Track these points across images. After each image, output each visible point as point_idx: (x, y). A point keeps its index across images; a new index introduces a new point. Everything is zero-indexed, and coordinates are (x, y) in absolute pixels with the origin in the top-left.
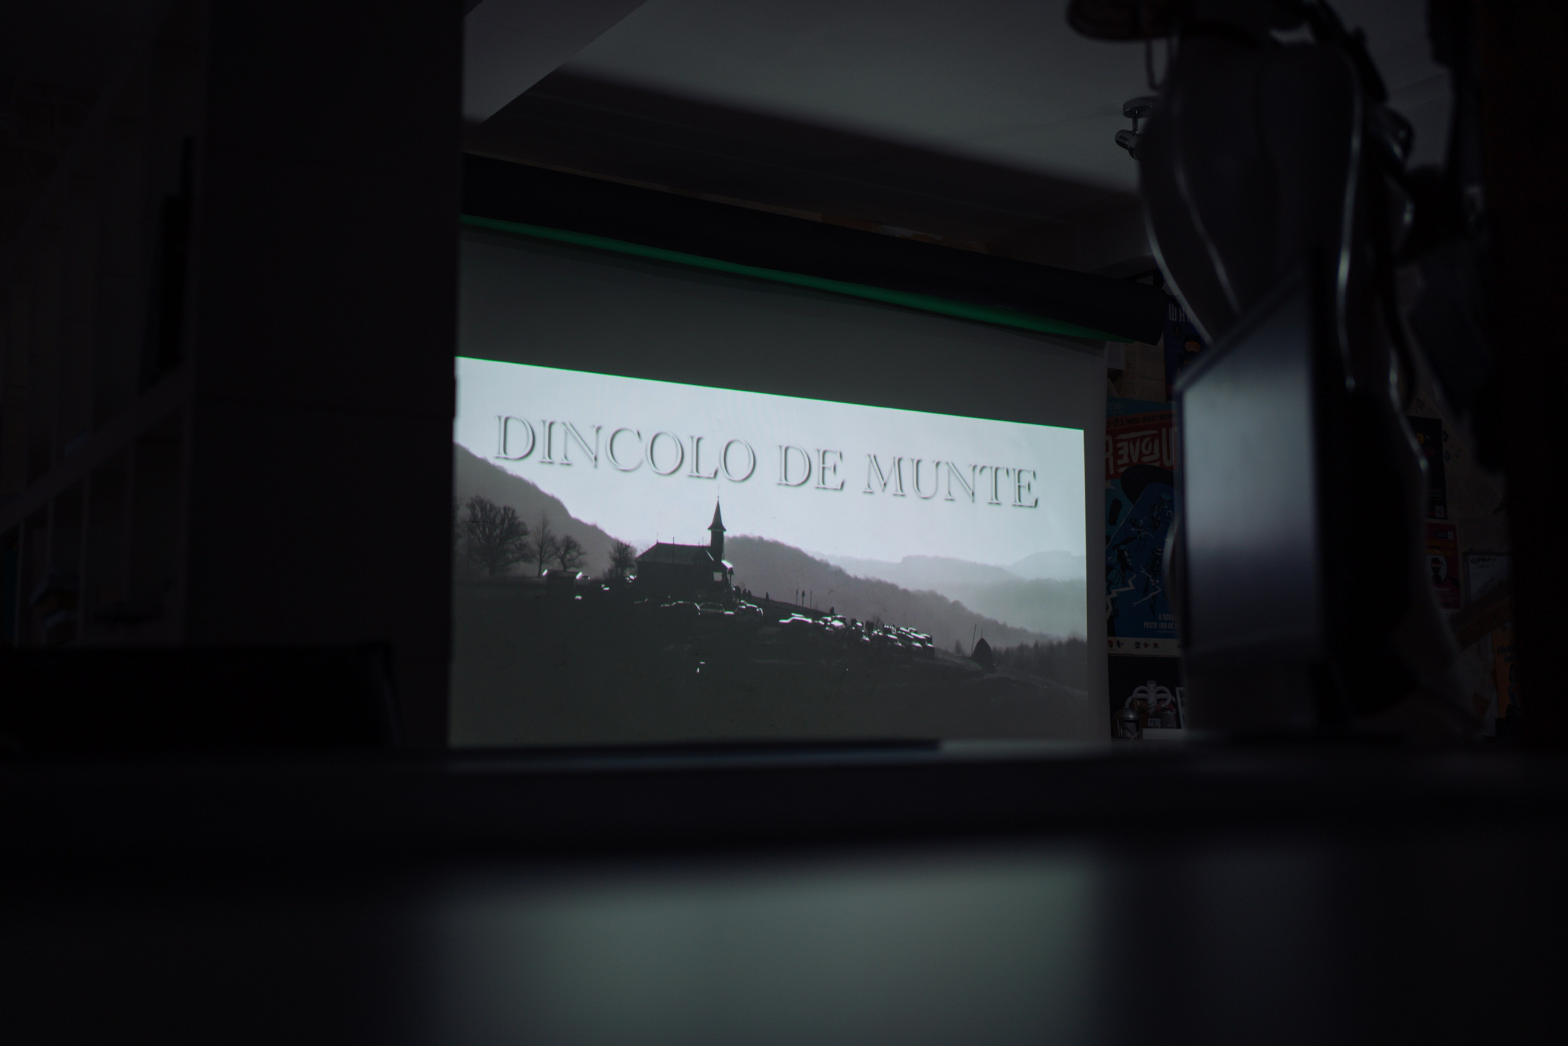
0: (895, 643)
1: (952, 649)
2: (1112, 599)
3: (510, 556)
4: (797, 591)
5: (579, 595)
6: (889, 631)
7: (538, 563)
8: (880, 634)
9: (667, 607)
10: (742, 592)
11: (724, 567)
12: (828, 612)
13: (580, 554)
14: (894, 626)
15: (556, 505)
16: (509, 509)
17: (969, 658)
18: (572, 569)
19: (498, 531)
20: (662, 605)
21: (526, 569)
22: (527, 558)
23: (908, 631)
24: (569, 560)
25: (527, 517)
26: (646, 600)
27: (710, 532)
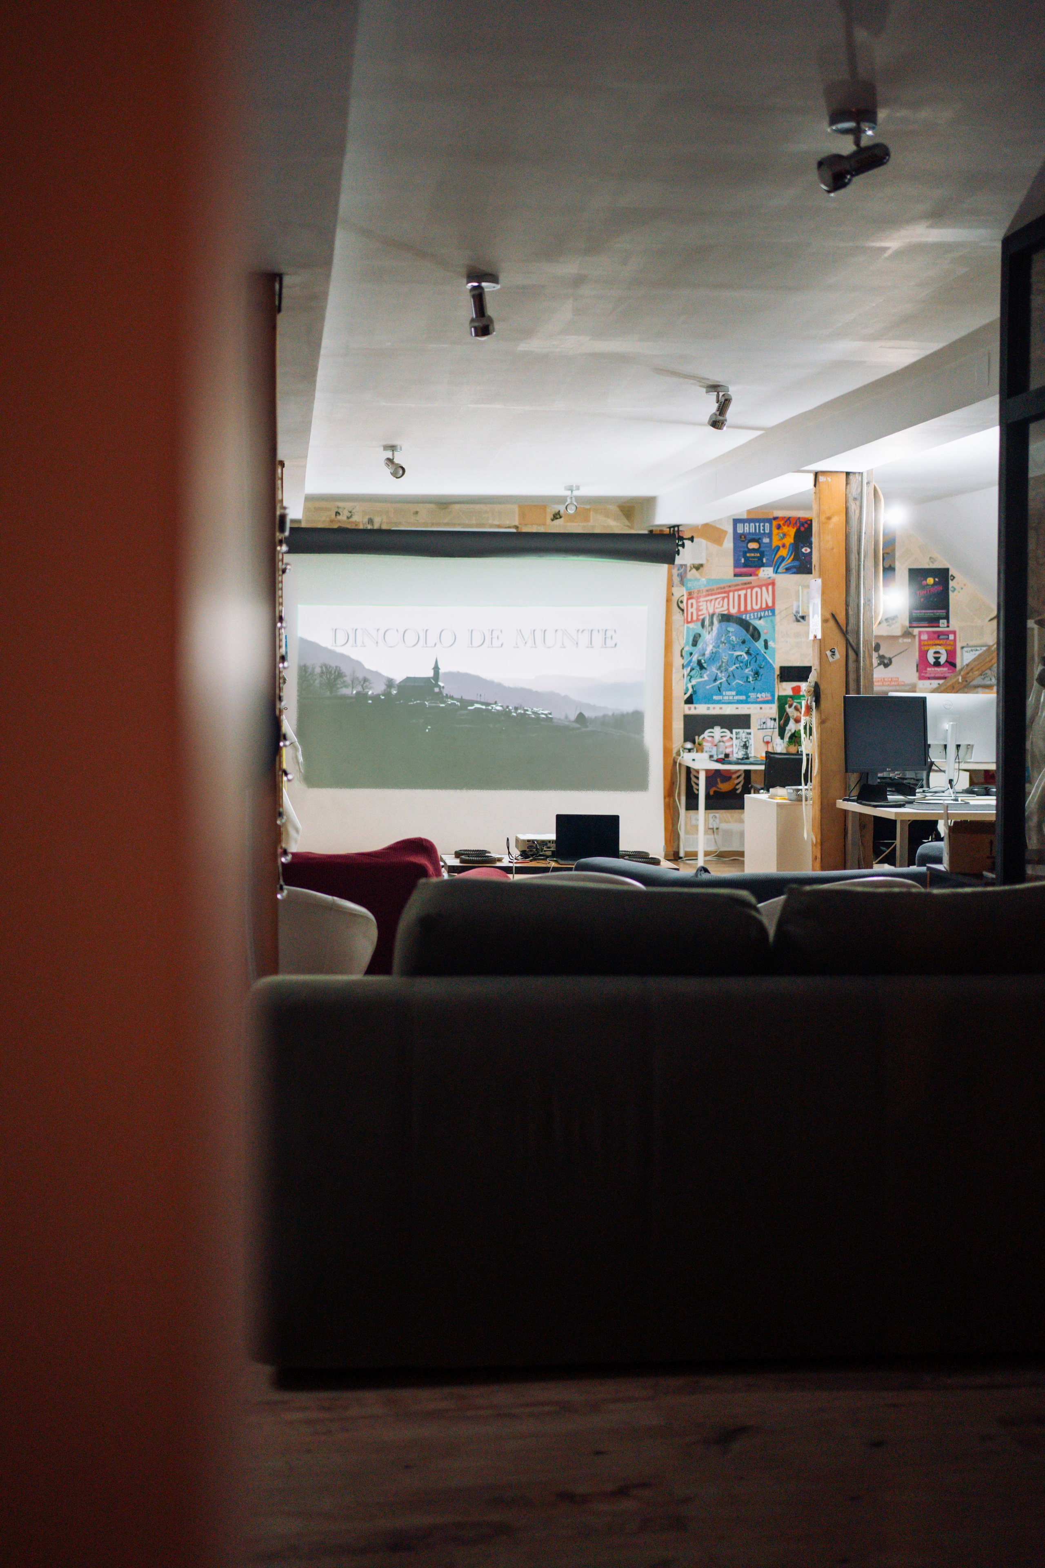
0: (531, 716)
1: (563, 717)
2: (692, 685)
3: (339, 686)
4: (478, 694)
5: (370, 701)
6: (527, 710)
7: (351, 688)
8: (522, 712)
9: (412, 704)
10: (449, 696)
11: (440, 686)
12: (494, 703)
13: (370, 683)
14: (530, 708)
15: (359, 664)
16: (338, 666)
17: (573, 722)
18: (367, 690)
19: (333, 676)
20: (410, 704)
21: (346, 691)
22: (346, 686)
23: (538, 710)
24: (366, 686)
25: (346, 669)
26: (401, 702)
27: (433, 671)
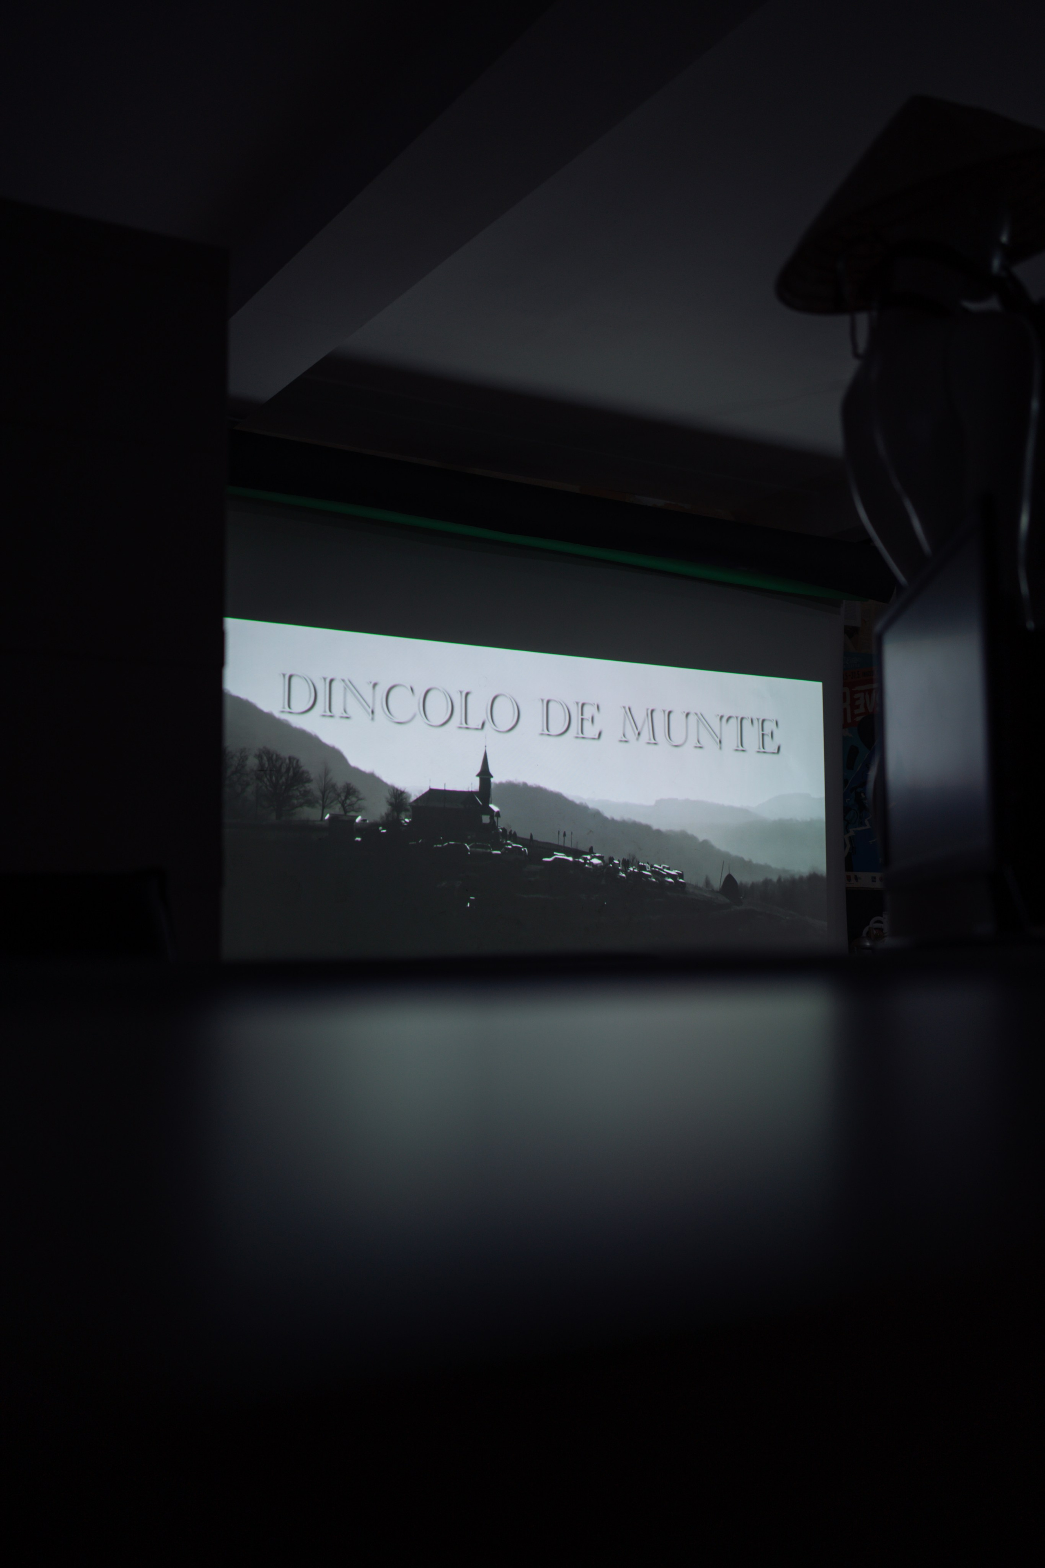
0: (649, 879)
1: (701, 884)
2: (850, 837)
3: (295, 802)
4: (559, 832)
5: (358, 837)
6: (644, 868)
7: (321, 808)
8: (636, 870)
9: (440, 847)
10: (508, 833)
11: (492, 810)
12: (588, 851)
13: (359, 799)
14: (648, 863)
15: (336, 755)
16: (294, 759)
17: (717, 892)
18: (352, 814)
19: (284, 779)
20: (435, 846)
21: (311, 814)
22: (311, 803)
23: (661, 867)
24: (350, 805)
25: (310, 766)
26: (420, 841)
27: (478, 779)
